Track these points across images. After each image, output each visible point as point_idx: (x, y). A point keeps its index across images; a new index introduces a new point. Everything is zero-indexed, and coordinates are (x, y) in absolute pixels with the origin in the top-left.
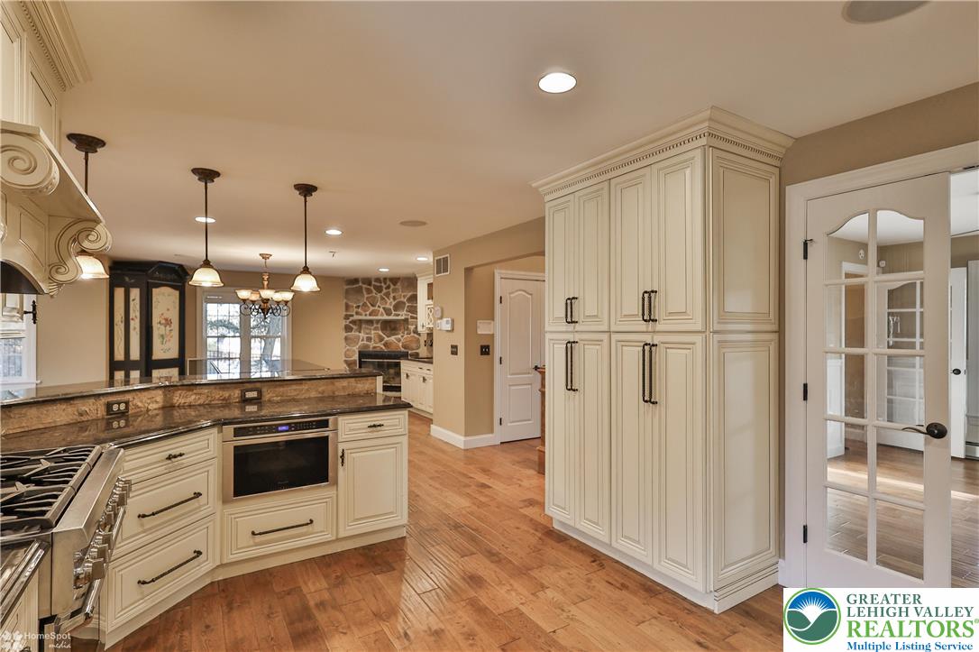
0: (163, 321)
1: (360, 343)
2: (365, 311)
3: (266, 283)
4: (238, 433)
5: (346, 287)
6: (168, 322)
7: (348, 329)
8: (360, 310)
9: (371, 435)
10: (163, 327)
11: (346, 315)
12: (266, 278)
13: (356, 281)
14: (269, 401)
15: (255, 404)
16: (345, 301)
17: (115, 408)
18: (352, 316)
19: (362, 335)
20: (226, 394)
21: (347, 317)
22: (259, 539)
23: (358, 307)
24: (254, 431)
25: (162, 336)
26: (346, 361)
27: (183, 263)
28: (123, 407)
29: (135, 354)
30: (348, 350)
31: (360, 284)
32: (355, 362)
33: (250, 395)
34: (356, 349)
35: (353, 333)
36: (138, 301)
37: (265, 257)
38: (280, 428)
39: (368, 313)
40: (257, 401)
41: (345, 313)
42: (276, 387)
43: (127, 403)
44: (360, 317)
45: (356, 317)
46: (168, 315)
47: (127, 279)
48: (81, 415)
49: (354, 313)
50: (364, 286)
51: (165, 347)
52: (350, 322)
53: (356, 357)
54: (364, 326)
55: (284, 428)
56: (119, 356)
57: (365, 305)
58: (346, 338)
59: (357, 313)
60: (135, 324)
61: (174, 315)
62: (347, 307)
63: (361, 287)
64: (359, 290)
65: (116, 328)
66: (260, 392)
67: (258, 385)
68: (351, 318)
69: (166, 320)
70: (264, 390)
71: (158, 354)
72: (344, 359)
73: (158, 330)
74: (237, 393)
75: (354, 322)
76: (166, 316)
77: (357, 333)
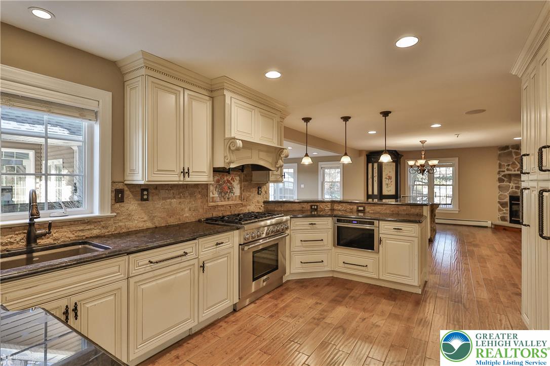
0: (388, 177)
1: (510, 190)
2: (514, 168)
3: (423, 156)
4: (339, 221)
5: (499, 152)
6: (390, 178)
7: (500, 180)
8: (510, 167)
9: (396, 233)
10: (387, 180)
11: (499, 172)
12: (423, 153)
13: (507, 147)
14: (368, 212)
15: (362, 213)
16: (499, 162)
17: (313, 207)
18: (504, 171)
19: (512, 184)
20: (352, 207)
21: (499, 173)
22: (346, 265)
23: (509, 165)
24: (344, 221)
25: (387, 184)
26: (499, 202)
27: (396, 150)
28: (316, 207)
29: (376, 192)
30: (501, 195)
31: (510, 149)
32: (506, 203)
33: (360, 208)
34: (507, 194)
35: (504, 183)
36: (377, 169)
37: (422, 142)
38: (354, 222)
39: (516, 169)
40: (363, 211)
41: (499, 170)
42: (371, 206)
43: (317, 206)
44: (510, 172)
45: (507, 172)
46: (390, 174)
47: (373, 159)
48: (303, 208)
49: (505, 170)
50: (513, 150)
51: (388, 189)
52: (502, 176)
53: (507, 200)
54: (513, 178)
55: (355, 222)
56: (370, 193)
57: (514, 163)
58: (499, 187)
59: (508, 170)
60: (376, 179)
61: (393, 175)
62: (500, 166)
63: (511, 152)
64: (510, 154)
65: (369, 180)
66: (364, 208)
67: (364, 205)
68: (503, 173)
69: (389, 177)
70: (366, 207)
71: (385, 192)
72: (498, 200)
73: (385, 181)
74: (355, 207)
75: (505, 176)
76: (389, 175)
77: (508, 183)
